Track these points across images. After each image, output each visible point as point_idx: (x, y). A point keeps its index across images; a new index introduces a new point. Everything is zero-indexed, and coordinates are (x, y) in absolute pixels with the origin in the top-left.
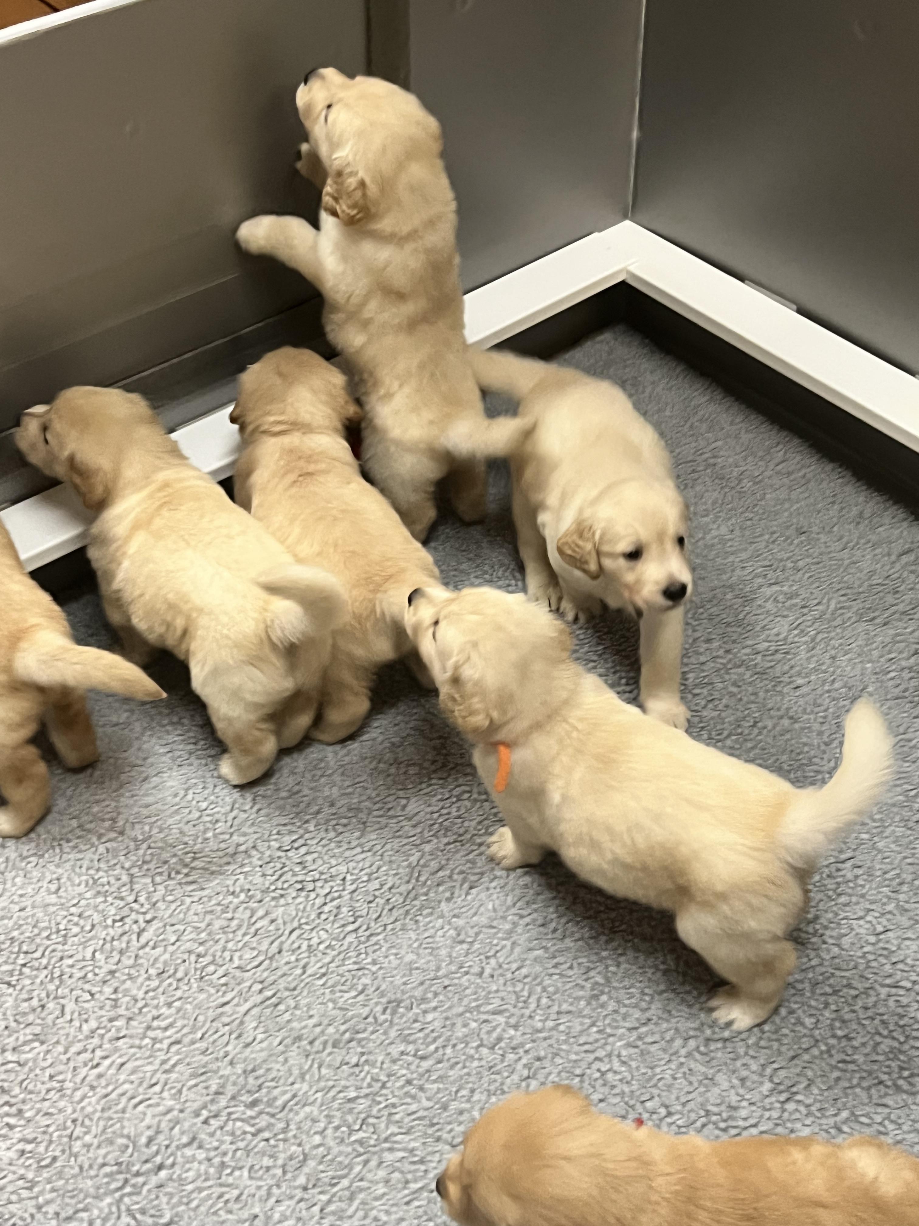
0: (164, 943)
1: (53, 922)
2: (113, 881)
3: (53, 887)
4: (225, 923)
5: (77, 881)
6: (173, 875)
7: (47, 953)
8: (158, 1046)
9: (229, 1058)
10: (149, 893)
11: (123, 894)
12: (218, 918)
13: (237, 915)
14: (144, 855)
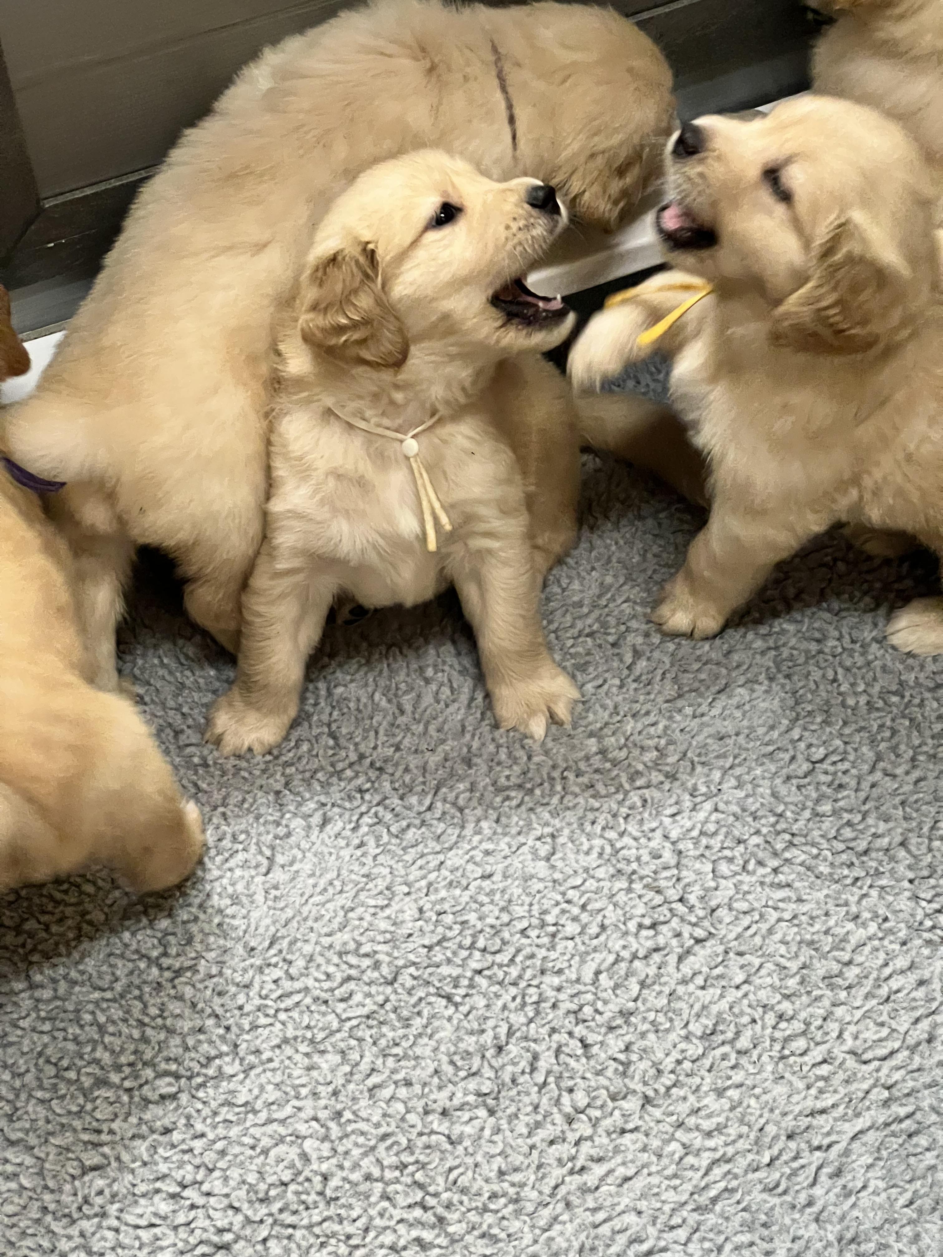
0: (723, 983)
1: (535, 907)
2: (646, 858)
3: (544, 850)
4: (835, 967)
5: (585, 847)
6: (751, 866)
7: (519, 959)
8: (690, 1160)
9: (815, 1209)
10: (707, 890)
11: (663, 883)
12: (824, 956)
13: (859, 959)
14: (706, 821)
